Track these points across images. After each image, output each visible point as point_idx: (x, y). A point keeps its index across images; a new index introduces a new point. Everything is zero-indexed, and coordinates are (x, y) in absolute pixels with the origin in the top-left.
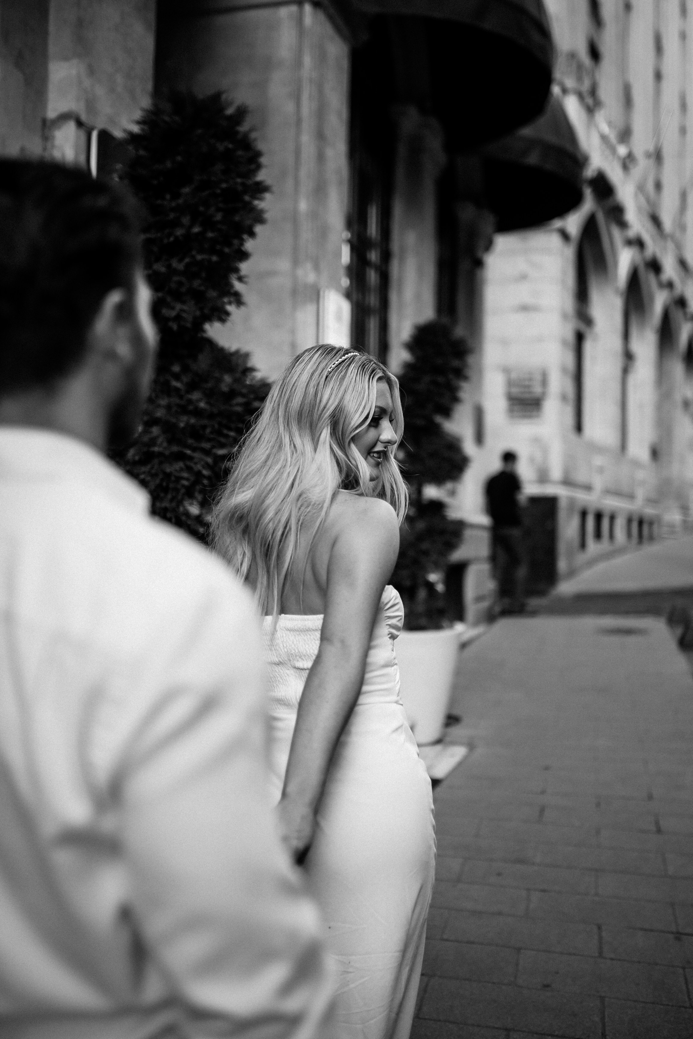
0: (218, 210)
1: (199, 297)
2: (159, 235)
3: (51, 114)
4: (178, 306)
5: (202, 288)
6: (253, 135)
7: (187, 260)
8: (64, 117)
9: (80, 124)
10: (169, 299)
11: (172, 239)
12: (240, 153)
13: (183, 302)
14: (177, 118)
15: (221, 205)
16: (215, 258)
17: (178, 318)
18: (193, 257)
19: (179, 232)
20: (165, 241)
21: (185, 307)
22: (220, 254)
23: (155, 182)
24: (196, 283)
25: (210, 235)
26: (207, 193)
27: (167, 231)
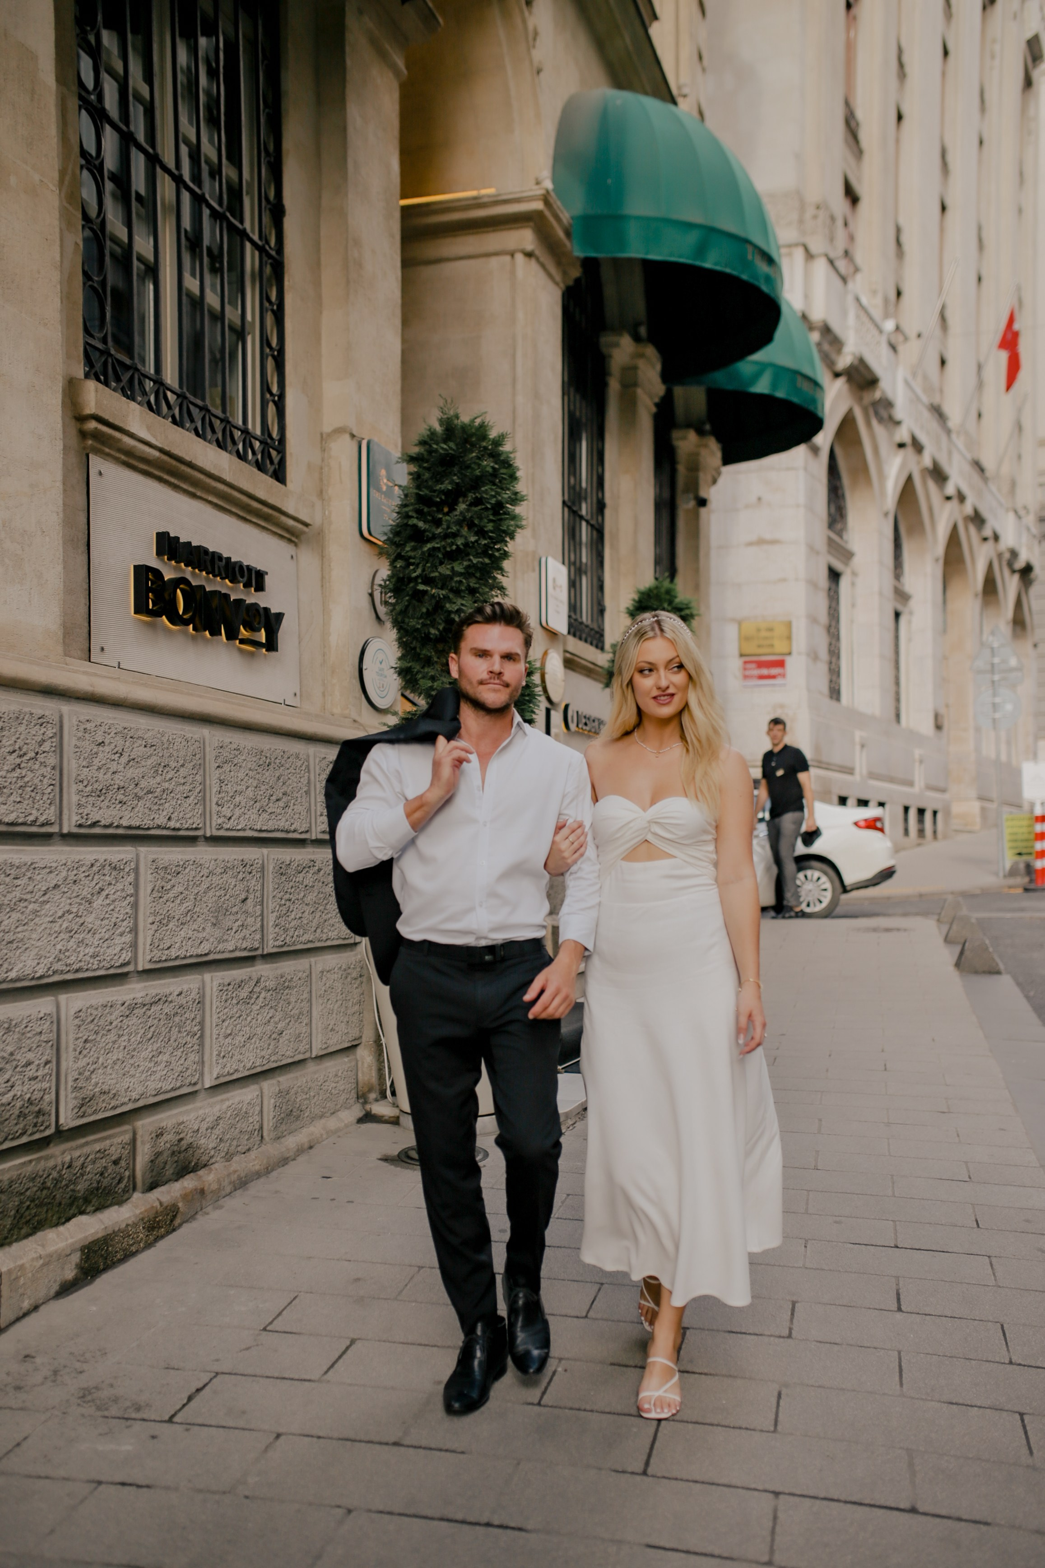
0: (490, 521)
1: (472, 591)
2: (443, 543)
3: (327, 429)
4: (459, 601)
5: (477, 586)
6: (512, 456)
7: (465, 563)
8: (339, 431)
9: (353, 436)
10: (451, 596)
11: (454, 547)
12: (503, 471)
13: (463, 598)
14: (452, 445)
15: (491, 517)
16: (487, 561)
17: (459, 611)
18: (470, 560)
19: (460, 542)
20: (448, 549)
21: (464, 602)
22: (491, 557)
23: (438, 500)
24: (473, 583)
25: (484, 542)
26: (479, 507)
27: (449, 541)
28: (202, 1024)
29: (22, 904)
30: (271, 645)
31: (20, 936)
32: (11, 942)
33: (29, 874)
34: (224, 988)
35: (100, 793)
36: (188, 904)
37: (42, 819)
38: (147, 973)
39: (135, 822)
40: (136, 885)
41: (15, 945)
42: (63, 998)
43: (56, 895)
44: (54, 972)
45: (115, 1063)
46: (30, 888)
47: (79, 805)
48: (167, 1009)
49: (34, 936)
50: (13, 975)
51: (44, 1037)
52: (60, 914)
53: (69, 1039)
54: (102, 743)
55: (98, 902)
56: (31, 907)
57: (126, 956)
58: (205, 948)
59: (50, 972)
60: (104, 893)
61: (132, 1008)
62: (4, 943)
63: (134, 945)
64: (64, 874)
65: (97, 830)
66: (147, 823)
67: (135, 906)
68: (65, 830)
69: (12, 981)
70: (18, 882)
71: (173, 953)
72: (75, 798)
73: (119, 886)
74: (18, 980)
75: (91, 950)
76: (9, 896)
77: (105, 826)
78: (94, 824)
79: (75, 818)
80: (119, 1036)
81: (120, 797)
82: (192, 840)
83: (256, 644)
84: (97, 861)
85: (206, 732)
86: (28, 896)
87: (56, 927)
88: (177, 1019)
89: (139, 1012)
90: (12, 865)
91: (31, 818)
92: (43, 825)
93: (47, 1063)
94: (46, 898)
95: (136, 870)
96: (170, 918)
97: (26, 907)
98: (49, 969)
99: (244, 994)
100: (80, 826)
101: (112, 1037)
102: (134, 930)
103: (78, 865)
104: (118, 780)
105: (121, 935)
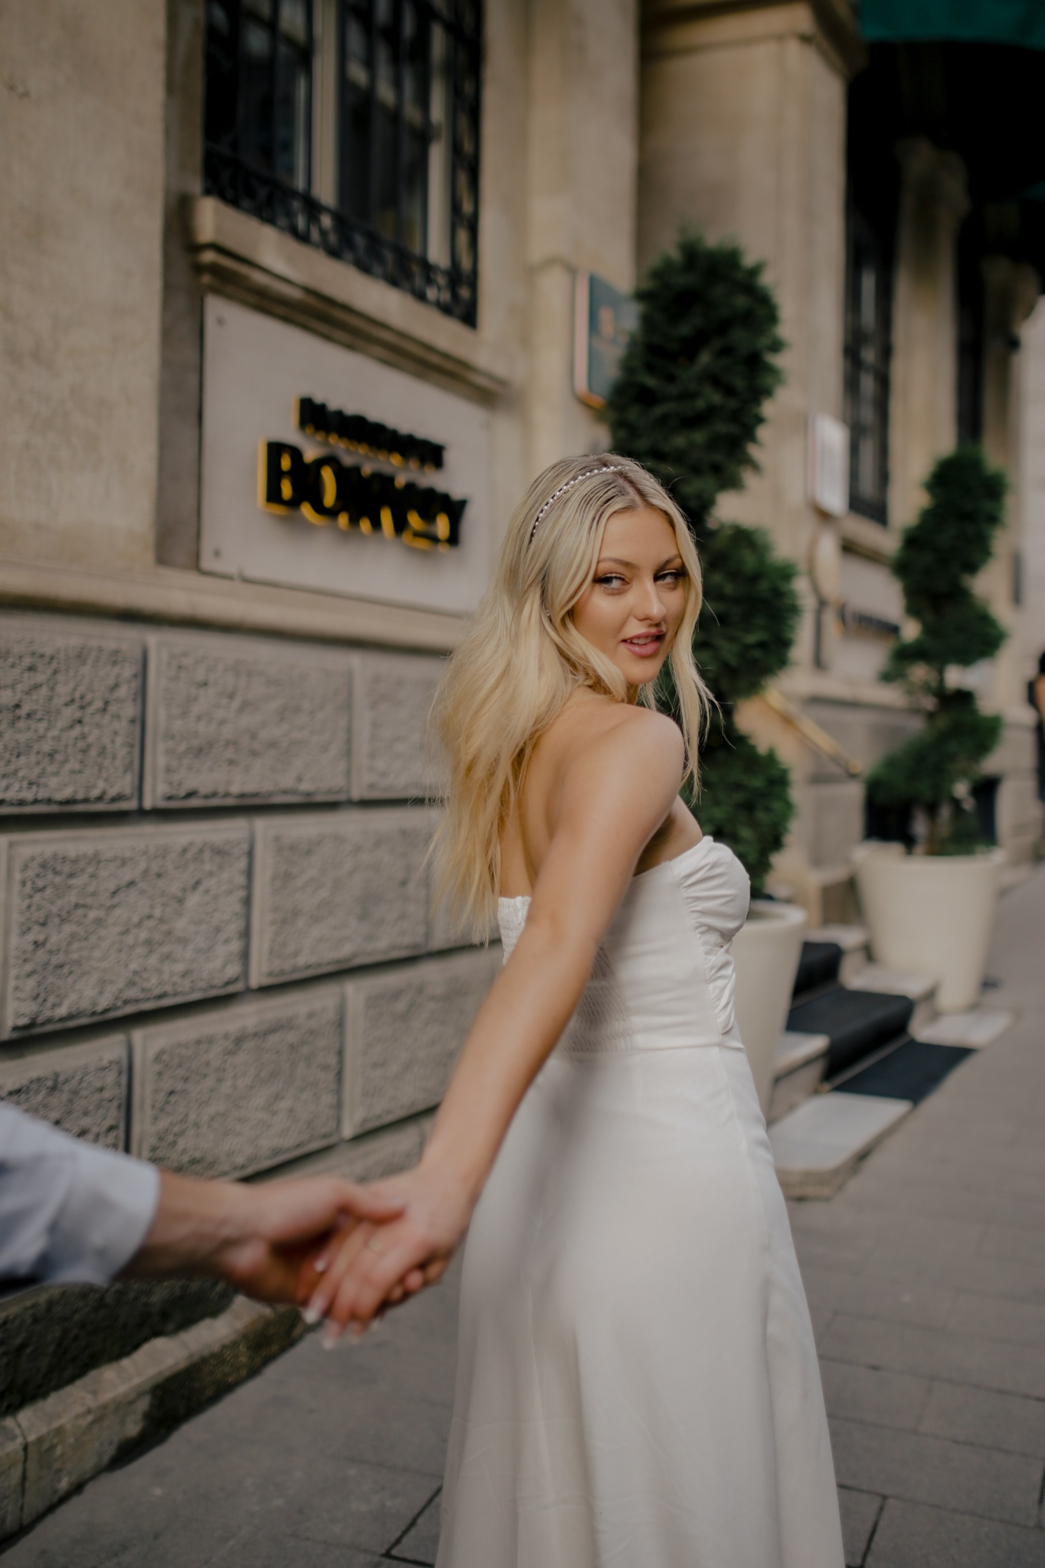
3: (535, 259)
8: (550, 262)
14: (692, 278)
20: (685, 414)
27: (685, 403)
28: (340, 1053)
29: (80, 912)
30: (454, 539)
31: (75, 956)
32: (61, 966)
33: (90, 870)
34: (373, 1002)
35: (199, 752)
36: (324, 893)
37: (112, 792)
38: (266, 990)
39: (250, 788)
40: (249, 873)
41: (66, 970)
42: (138, 1035)
43: (132, 896)
44: (126, 1002)
45: (212, 1119)
46: (91, 889)
47: (168, 770)
48: (291, 1037)
49: (97, 954)
50: (62, 1011)
51: (107, 1094)
52: (135, 919)
53: (144, 1092)
54: (205, 684)
55: (193, 900)
56: (93, 914)
57: (233, 970)
58: (346, 950)
59: (119, 1003)
60: (201, 888)
61: (239, 1040)
62: (51, 968)
63: (245, 956)
64: (142, 865)
65: (194, 803)
66: (267, 786)
67: (247, 902)
68: (148, 804)
69: (62, 1020)
70: (73, 881)
71: (302, 960)
72: (162, 761)
73: (225, 876)
74: (70, 1017)
75: (179, 967)
76: (60, 903)
77: (206, 797)
78: (191, 795)
79: (162, 789)
80: (220, 1081)
81: (230, 754)
82: (331, 806)
83: (434, 539)
84: (191, 844)
85: (356, 660)
86: (89, 901)
87: (130, 939)
88: (305, 1050)
89: (249, 1045)
90: (64, 859)
91: (95, 793)
92: (114, 800)
93: (111, 1128)
94: (116, 900)
95: (250, 854)
96: (296, 913)
97: (85, 916)
98: (117, 998)
99: (401, 1006)
100: (170, 798)
101: (209, 1082)
102: (246, 934)
103: (164, 852)
104: (227, 732)
105: (227, 941)
